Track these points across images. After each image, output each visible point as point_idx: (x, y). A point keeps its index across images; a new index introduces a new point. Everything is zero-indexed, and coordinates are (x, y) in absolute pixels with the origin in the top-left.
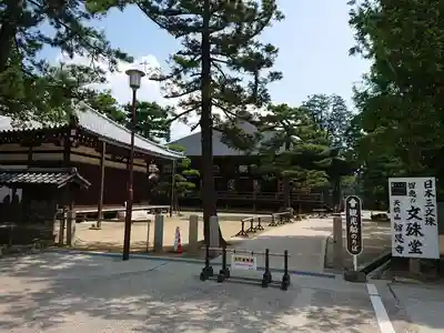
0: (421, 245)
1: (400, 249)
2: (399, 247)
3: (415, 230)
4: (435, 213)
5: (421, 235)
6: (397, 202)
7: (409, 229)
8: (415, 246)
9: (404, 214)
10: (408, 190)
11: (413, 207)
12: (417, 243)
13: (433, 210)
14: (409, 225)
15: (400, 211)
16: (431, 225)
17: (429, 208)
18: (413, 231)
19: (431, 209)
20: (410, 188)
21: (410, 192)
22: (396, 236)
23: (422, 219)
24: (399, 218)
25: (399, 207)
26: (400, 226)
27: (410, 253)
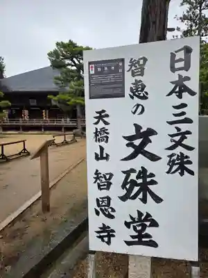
1: (107, 233)
2: (104, 228)
3: (141, 185)
4: (192, 140)
5: (158, 200)
6: (101, 116)
7: (128, 184)
8: (142, 227)
10: (129, 81)
11: (138, 127)
12: (146, 219)
13: (189, 133)
14: (128, 173)
15: (107, 137)
16: (182, 174)
17: (178, 129)
18: (136, 189)
19: (183, 131)
20: (133, 75)
21: (132, 86)
22: (97, 200)
23: (160, 158)
24: (105, 156)
25: (107, 127)
26: (108, 177)
27: (129, 243)
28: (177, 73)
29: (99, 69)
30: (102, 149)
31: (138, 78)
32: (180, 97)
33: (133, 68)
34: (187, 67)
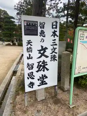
0: (46, 77)
1: (32, 84)
4: (57, 50)
5: (48, 70)
6: (29, 42)
7: (39, 66)
8: (43, 80)
9: (35, 54)
11: (42, 47)
12: (44, 77)
13: (56, 48)
14: (39, 63)
15: (32, 51)
16: (54, 61)
17: (53, 47)
18: (42, 67)
19: (55, 48)
20: (41, 28)
21: (40, 32)
22: (28, 74)
23: (49, 57)
24: (31, 57)
25: (31, 47)
26: (32, 65)
27: (39, 86)
28: (54, 29)
29: (28, 24)
30: (30, 55)
31: (42, 29)
32: (54, 37)
33: (41, 25)
34: (56, 28)
